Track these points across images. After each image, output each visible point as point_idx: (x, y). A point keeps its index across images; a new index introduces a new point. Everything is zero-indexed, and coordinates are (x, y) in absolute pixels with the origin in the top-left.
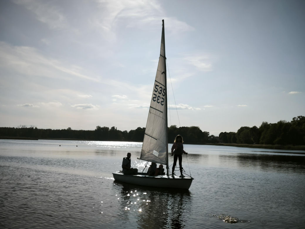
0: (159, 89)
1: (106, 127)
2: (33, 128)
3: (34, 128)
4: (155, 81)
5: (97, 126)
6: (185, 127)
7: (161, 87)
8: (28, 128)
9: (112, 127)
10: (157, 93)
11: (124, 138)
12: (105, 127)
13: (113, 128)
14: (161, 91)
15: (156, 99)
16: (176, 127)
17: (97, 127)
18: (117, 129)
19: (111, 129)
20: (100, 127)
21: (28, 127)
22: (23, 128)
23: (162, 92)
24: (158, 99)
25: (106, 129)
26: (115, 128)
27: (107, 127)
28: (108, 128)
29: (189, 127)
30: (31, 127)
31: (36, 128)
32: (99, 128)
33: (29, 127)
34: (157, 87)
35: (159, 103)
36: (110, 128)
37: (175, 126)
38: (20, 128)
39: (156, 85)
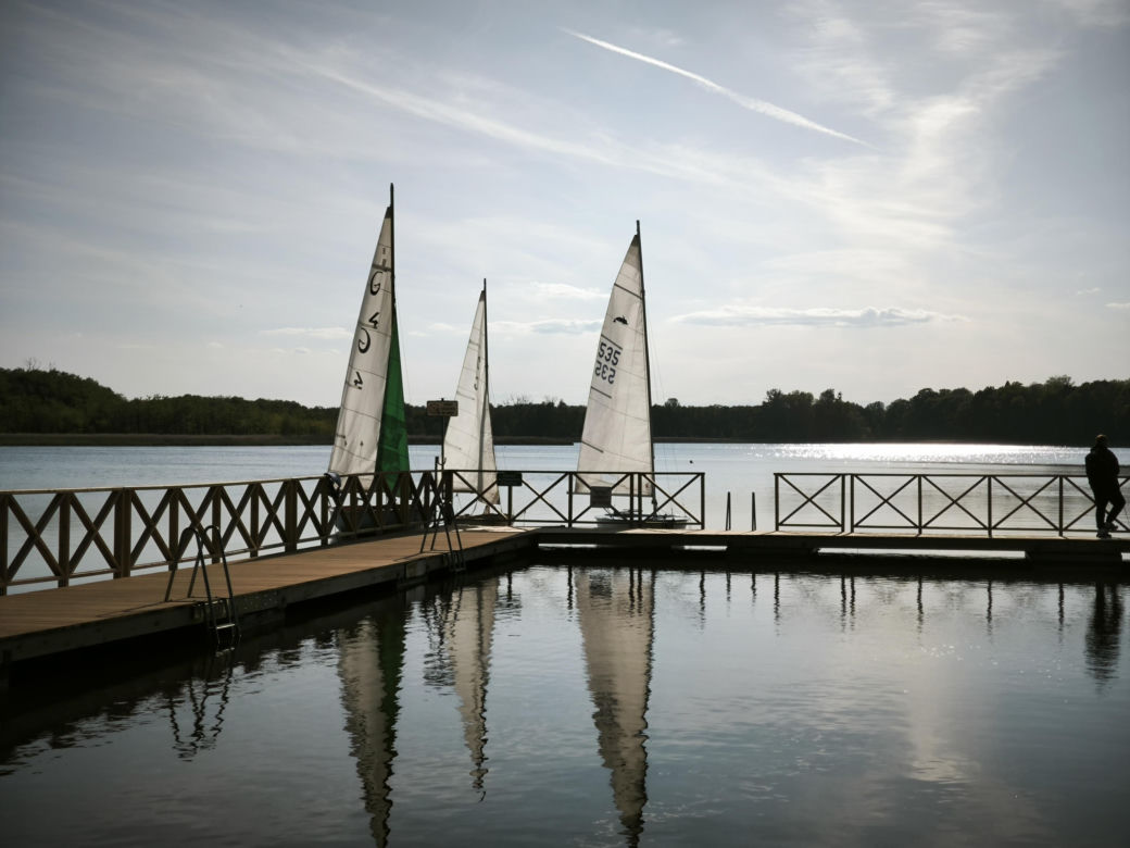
0: (607, 352)
1: (802, 394)
2: (551, 405)
3: (556, 404)
4: (602, 335)
5: (769, 390)
6: (1105, 382)
7: (610, 348)
8: (535, 406)
9: (824, 390)
10: (603, 361)
11: (869, 429)
12: (797, 392)
13: (828, 394)
14: (610, 355)
15: (601, 371)
16: (1071, 382)
17: (768, 393)
18: (844, 400)
19: (821, 401)
20: (780, 393)
21: (534, 403)
22: (522, 405)
23: (612, 358)
24: (604, 372)
25: (801, 399)
26: (836, 396)
27: (806, 392)
28: (810, 396)
29: (1122, 382)
30: (545, 401)
31: (562, 404)
32: (777, 398)
33: (540, 403)
34: (603, 348)
35: (604, 378)
36: (817, 396)
37: (1066, 379)
38: (512, 404)
39: (603, 344)
